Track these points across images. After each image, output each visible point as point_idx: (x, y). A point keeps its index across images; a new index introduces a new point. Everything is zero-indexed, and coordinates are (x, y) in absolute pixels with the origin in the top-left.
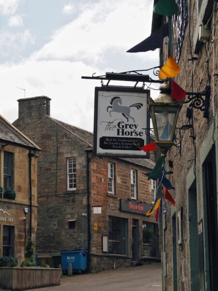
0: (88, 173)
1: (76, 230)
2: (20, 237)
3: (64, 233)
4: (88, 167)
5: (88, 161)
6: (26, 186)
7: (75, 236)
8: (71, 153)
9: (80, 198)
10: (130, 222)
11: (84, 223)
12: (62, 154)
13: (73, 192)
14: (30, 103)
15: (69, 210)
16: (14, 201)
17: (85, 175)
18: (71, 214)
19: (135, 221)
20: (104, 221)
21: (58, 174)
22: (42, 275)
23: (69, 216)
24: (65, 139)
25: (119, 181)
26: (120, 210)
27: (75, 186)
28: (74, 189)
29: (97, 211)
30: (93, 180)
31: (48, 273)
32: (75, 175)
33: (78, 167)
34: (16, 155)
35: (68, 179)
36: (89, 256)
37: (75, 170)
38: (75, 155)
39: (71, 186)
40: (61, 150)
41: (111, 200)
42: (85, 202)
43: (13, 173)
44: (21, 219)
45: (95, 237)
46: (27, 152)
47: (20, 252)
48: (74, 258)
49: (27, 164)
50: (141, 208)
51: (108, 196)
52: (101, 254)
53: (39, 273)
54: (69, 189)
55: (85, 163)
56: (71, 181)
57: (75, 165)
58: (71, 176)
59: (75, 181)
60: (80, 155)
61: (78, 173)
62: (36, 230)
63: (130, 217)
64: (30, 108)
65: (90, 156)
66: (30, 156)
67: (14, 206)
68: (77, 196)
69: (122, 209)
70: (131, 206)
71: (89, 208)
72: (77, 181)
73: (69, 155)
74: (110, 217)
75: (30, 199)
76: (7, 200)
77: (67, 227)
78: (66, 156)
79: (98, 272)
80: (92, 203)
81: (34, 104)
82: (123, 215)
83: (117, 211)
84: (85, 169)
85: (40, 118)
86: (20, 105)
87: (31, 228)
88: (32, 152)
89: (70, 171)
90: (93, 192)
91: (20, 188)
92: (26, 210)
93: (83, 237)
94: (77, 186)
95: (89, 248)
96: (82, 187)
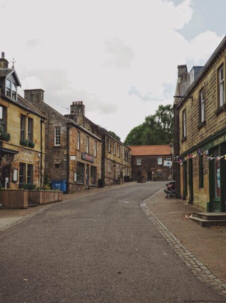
0: (68, 136)
1: (60, 169)
2: (36, 171)
3: (52, 170)
4: (68, 132)
5: (68, 129)
6: (39, 140)
7: (59, 172)
8: (58, 124)
9: (63, 150)
10: (86, 165)
11: (65, 165)
12: (52, 124)
13: (58, 147)
14: (31, 92)
15: (55, 157)
16: (33, 149)
17: (66, 137)
18: (57, 159)
19: (88, 165)
20: (75, 164)
21: (49, 136)
22: (54, 195)
23: (56, 161)
24: (54, 116)
25: (81, 142)
26: (82, 158)
27: (59, 143)
28: (58, 145)
29: (73, 158)
30: (71, 140)
31: (57, 194)
32: (59, 137)
33: (61, 132)
34: (34, 120)
35: (55, 139)
36: (68, 184)
37: (59, 134)
38: (60, 125)
39: (57, 143)
40: (51, 122)
41: (78, 153)
42: (65, 152)
43: (32, 132)
44: (36, 160)
45: (71, 173)
46: (40, 119)
47: (36, 181)
48: (60, 185)
49: (40, 127)
50: (90, 158)
51: (77, 150)
52: (73, 183)
53: (53, 194)
54: (55, 145)
55: (66, 130)
56: (57, 140)
57: (59, 131)
58: (57, 137)
59: (59, 140)
60: (63, 125)
61: (61, 136)
62: (44, 167)
63: (86, 163)
64: (32, 95)
65: (69, 126)
66: (42, 122)
67: (33, 152)
68: (60, 149)
69: (83, 158)
70: (87, 157)
71: (68, 156)
72: (61, 140)
73: (56, 125)
74: (77, 162)
75: (41, 148)
76: (29, 148)
77: (54, 167)
78: (54, 125)
79: (72, 193)
80: (70, 154)
81: (35, 93)
82: (83, 162)
83: (80, 159)
84: (66, 134)
85: (38, 102)
86: (25, 93)
87: (41, 166)
88: (43, 120)
89: (57, 134)
90: (70, 147)
91: (36, 141)
92: (39, 155)
93: (64, 173)
94: (61, 143)
95: (68, 179)
96: (64, 144)
